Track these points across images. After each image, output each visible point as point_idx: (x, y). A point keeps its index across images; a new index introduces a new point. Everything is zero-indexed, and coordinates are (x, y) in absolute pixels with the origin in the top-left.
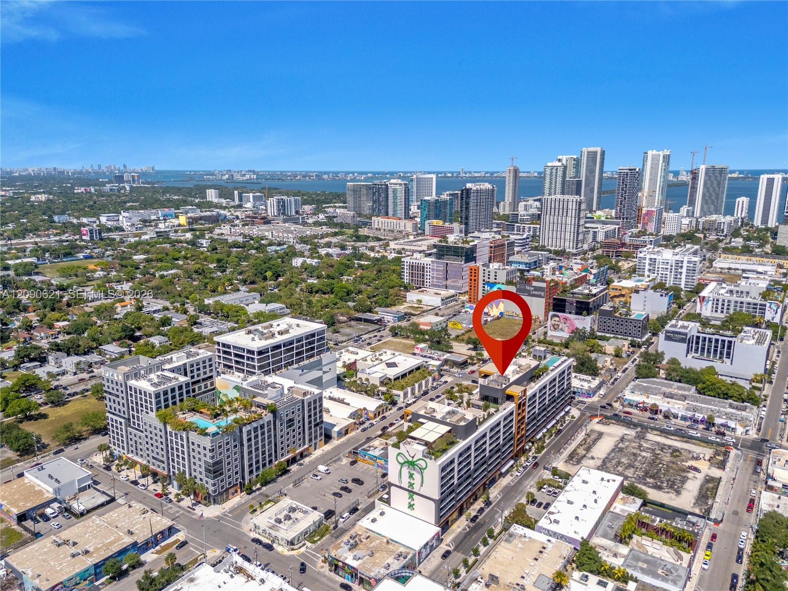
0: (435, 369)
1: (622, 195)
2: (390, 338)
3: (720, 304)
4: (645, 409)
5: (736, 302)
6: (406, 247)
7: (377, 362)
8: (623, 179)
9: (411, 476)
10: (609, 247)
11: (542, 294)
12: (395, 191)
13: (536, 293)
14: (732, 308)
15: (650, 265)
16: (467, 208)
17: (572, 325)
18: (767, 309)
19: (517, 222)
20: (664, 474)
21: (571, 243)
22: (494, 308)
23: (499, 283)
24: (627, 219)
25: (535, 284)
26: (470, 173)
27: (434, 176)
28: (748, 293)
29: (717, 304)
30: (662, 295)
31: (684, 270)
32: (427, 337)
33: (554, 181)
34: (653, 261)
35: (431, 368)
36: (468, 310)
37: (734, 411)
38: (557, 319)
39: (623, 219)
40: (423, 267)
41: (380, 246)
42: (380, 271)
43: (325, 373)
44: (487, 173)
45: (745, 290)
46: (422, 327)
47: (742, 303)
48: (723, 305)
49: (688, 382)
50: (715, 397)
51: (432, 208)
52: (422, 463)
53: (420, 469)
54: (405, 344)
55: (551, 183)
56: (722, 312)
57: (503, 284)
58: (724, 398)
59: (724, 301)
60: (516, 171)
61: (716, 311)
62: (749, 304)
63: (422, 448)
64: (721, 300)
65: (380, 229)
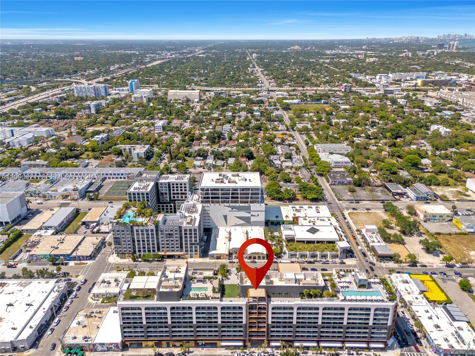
0: (339, 249)
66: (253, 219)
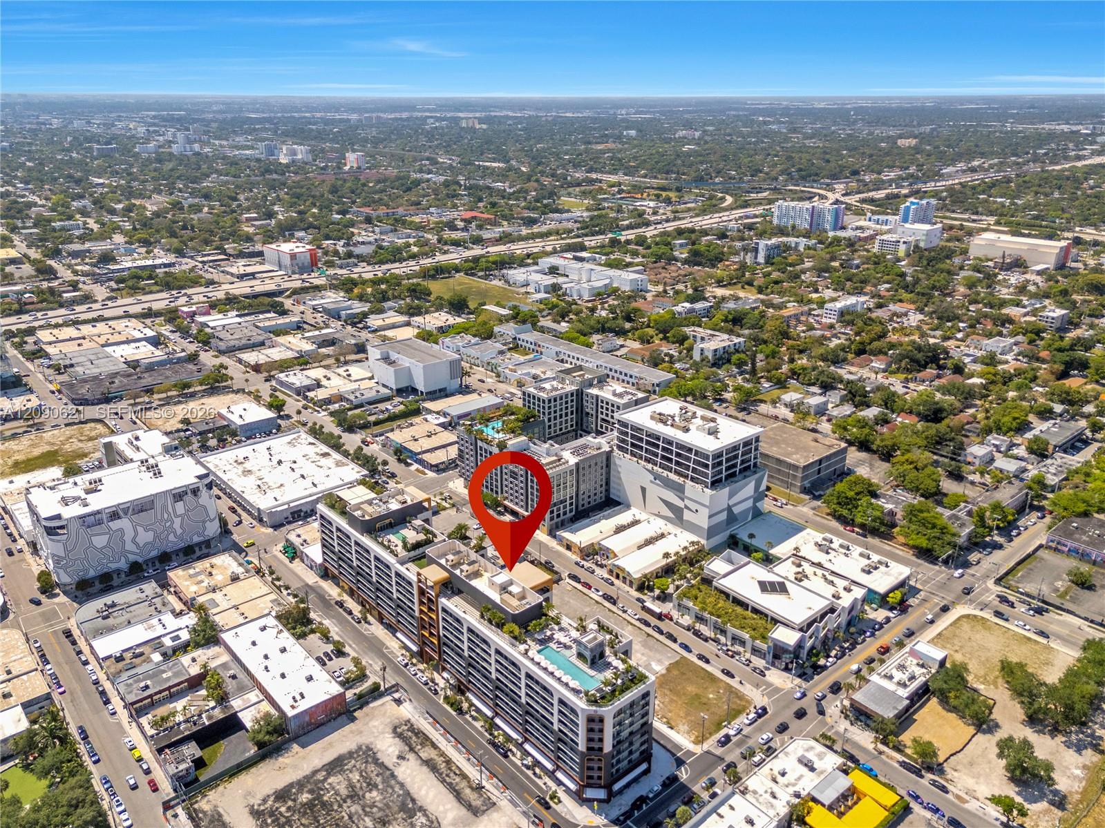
66: (687, 515)
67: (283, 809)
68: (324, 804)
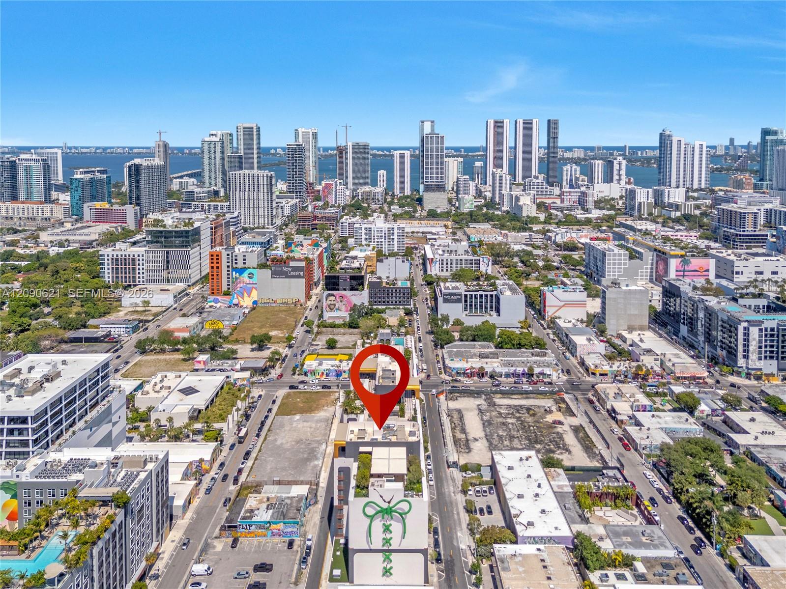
0: (245, 383)
1: (293, 169)
2: (138, 358)
3: (445, 264)
4: (472, 375)
5: (457, 260)
6: (71, 238)
7: (164, 393)
8: (292, 155)
9: (387, 529)
10: (304, 221)
11: (302, 274)
12: (28, 169)
13: (295, 273)
14: (454, 265)
15: (366, 234)
16: (138, 187)
17: (349, 302)
18: (481, 263)
19: (193, 201)
20: (542, 436)
21: (266, 219)
22: (246, 297)
23: (249, 268)
24: (300, 192)
25: (292, 264)
26: (76, 148)
27: (59, 152)
28: (456, 251)
29: (442, 264)
30: (403, 262)
31: (395, 237)
32: (195, 346)
33: (213, 156)
34: (369, 230)
35: (239, 383)
36: (212, 304)
37: (538, 358)
38: (332, 298)
39: (297, 192)
40: (134, 260)
41: (27, 239)
42: (57, 272)
43: (114, 424)
44: (97, 148)
45: (454, 249)
46: (176, 334)
47: (461, 260)
48: (447, 264)
49: (485, 340)
50: (511, 348)
51: (87, 188)
52: (404, 506)
53: (401, 514)
54: (165, 360)
55: (210, 159)
56: (447, 270)
57: (254, 268)
58: (518, 348)
59: (447, 260)
60: (165, 146)
61: (442, 270)
62: (466, 260)
63: (400, 485)
64: (445, 260)
65: (12, 218)
67: (552, 447)
68: (530, 440)
